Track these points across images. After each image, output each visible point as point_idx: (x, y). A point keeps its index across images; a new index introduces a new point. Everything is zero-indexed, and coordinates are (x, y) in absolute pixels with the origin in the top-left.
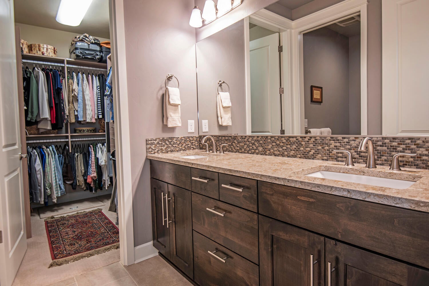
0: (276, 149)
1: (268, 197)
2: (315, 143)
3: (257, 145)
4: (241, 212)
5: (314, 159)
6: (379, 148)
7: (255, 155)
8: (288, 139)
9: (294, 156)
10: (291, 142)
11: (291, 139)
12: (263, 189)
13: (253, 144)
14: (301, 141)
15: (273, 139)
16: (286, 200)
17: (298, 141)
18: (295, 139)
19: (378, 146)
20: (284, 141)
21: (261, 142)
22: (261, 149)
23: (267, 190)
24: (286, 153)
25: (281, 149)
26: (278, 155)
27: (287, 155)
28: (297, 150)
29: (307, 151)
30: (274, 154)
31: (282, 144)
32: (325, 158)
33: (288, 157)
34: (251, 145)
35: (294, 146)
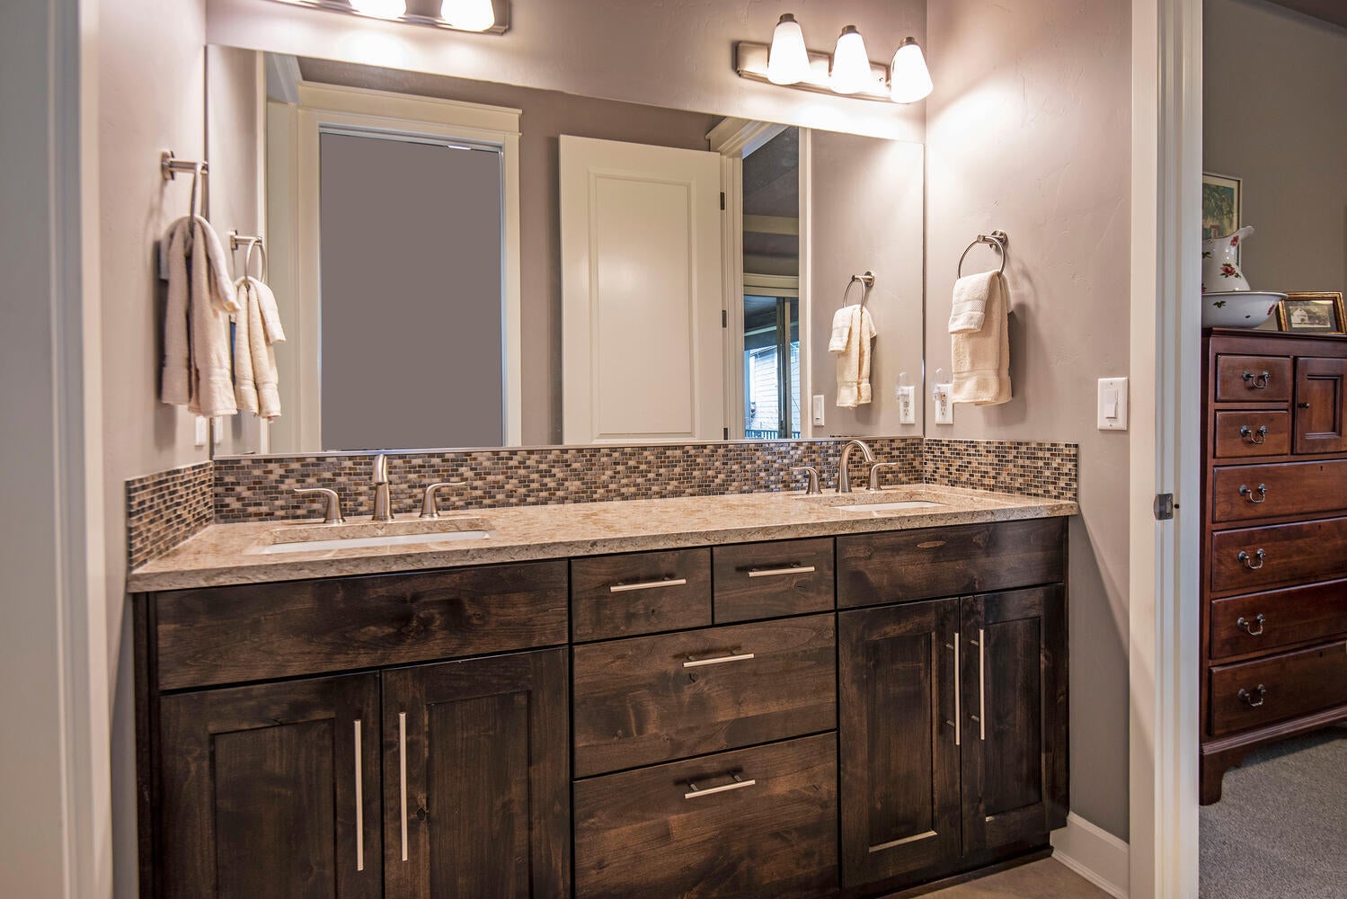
0: (624, 481)
1: (861, 566)
2: (726, 460)
3: (560, 475)
4: (791, 626)
5: (724, 494)
6: (831, 459)
7: (551, 507)
8: (661, 453)
9: (677, 493)
10: (671, 459)
11: (669, 453)
12: (850, 552)
13: (547, 473)
14: (696, 456)
15: (616, 455)
16: (898, 558)
17: (688, 457)
18: (678, 453)
19: (830, 456)
20: (651, 458)
21: (575, 465)
22: (574, 485)
23: (857, 550)
24: (655, 488)
25: (640, 480)
26: (634, 496)
27: (658, 493)
28: (686, 478)
29: (709, 477)
30: (619, 495)
31: (643, 467)
32: (746, 488)
33: (661, 497)
34: (535, 476)
35: (677, 470)
